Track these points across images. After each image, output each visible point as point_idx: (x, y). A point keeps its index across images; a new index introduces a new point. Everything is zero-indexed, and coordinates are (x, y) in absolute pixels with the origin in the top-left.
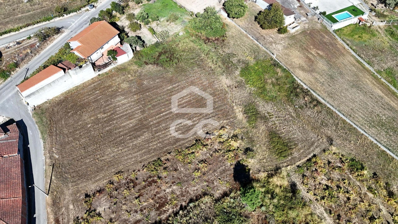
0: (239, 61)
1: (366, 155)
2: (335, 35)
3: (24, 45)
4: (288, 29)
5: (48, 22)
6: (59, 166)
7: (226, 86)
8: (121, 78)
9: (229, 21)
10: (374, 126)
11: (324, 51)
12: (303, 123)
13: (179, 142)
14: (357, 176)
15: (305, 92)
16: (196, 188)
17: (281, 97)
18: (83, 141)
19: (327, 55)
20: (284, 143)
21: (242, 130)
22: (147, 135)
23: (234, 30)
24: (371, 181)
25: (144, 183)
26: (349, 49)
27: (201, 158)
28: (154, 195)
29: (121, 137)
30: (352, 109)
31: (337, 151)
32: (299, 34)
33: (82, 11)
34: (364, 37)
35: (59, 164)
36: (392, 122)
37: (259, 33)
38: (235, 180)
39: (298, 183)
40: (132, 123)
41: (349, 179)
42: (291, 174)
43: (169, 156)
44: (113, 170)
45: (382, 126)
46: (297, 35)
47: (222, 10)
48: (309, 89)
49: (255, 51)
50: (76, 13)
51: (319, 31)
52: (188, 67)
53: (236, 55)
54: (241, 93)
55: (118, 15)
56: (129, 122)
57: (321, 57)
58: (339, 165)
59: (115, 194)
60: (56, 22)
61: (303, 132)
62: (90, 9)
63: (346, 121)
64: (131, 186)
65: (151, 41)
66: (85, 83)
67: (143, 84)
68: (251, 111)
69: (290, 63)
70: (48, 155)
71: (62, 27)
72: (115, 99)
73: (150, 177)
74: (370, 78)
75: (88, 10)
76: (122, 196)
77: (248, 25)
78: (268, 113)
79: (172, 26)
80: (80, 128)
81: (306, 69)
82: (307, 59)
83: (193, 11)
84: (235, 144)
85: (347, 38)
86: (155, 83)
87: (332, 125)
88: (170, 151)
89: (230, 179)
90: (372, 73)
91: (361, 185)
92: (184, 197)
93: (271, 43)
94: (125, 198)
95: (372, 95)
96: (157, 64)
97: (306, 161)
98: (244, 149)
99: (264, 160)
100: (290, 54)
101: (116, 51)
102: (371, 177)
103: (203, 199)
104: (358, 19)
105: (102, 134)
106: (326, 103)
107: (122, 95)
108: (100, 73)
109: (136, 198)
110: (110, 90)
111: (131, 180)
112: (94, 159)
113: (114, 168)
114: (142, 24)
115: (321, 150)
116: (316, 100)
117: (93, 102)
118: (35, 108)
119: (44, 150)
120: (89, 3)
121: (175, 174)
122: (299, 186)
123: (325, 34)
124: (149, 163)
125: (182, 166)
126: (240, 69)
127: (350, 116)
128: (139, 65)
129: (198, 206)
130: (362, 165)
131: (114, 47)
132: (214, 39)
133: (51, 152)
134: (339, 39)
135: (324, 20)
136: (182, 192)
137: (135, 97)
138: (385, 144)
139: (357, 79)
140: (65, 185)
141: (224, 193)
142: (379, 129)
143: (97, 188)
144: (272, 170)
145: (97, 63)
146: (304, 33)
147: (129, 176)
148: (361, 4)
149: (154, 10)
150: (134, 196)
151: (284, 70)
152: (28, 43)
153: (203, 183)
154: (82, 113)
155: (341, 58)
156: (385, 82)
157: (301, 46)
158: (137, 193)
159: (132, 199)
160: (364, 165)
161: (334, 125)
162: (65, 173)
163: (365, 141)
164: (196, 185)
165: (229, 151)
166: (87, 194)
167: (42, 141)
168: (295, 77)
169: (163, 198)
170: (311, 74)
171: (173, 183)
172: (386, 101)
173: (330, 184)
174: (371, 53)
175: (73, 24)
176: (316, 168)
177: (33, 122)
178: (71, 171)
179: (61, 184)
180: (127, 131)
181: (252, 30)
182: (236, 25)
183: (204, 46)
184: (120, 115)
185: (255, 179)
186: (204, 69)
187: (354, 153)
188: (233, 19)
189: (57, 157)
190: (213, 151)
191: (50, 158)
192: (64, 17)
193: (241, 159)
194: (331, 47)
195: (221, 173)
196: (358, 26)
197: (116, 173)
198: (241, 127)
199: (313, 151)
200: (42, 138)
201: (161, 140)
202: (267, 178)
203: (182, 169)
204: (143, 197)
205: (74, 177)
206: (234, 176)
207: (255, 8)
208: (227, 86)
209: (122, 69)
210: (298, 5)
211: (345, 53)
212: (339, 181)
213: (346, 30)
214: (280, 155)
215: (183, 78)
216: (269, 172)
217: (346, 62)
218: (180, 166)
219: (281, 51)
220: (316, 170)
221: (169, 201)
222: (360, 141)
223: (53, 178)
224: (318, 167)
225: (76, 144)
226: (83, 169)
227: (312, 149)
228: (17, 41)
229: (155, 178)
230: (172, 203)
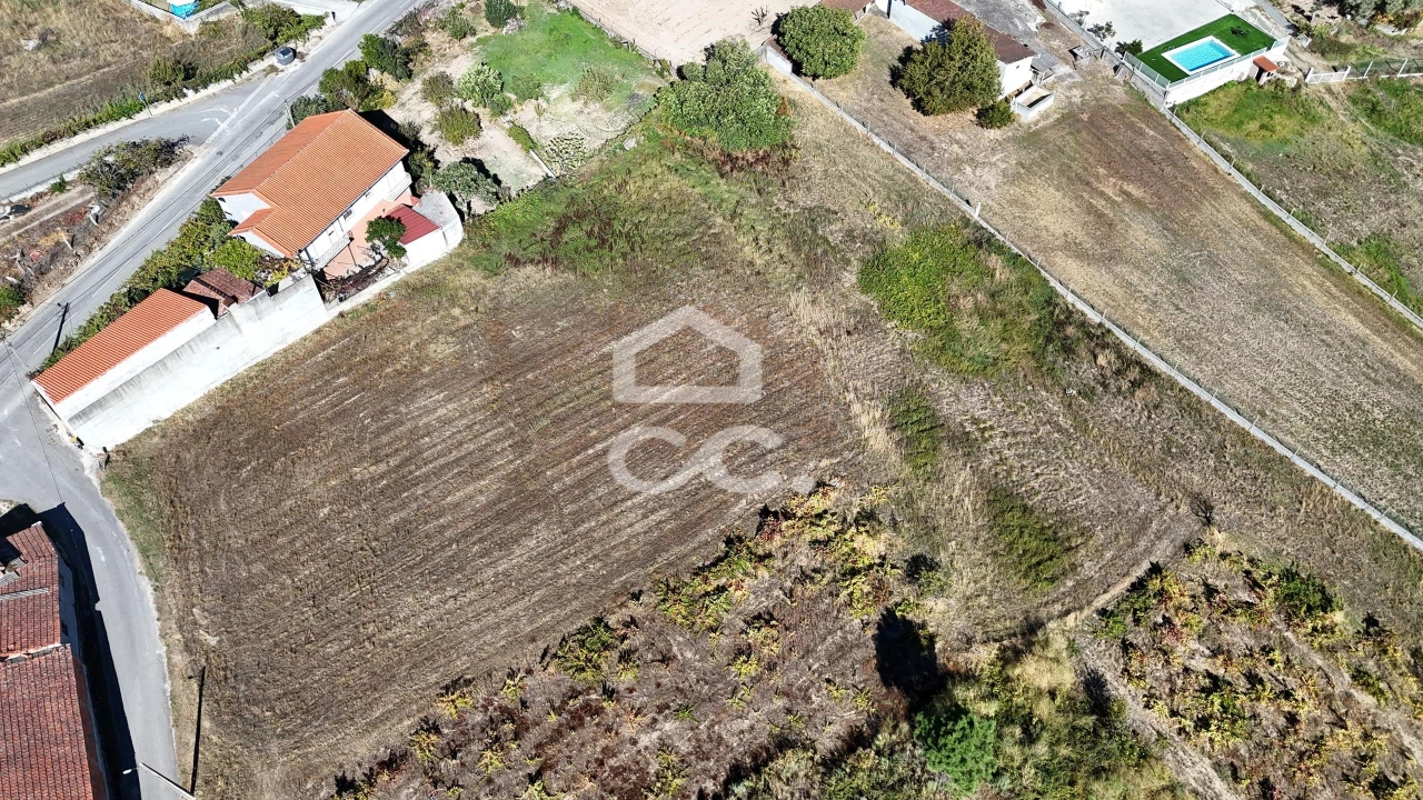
0: (850, 235)
1: (1333, 552)
2: (1177, 125)
3: (41, 215)
4: (1014, 108)
5: (125, 122)
6: (226, 678)
7: (813, 329)
8: (424, 321)
9: (800, 89)
10: (1349, 448)
11: (1145, 184)
12: (1103, 451)
13: (667, 551)
14: (1310, 635)
15: (1098, 337)
16: (746, 724)
17: (1013, 360)
18: (307, 572)
19: (1159, 198)
20: (1043, 528)
21: (891, 490)
22: (544, 534)
23: (821, 121)
24: (1360, 647)
25: (553, 718)
26: (1234, 172)
27: (754, 605)
28: (597, 760)
29: (448, 549)
30: (1264, 389)
31: (1232, 548)
32: (1053, 126)
33: (251, 73)
34: (1278, 128)
35: (224, 669)
36: (1408, 427)
37: (912, 130)
38: (886, 682)
39: (1108, 676)
40: (482, 491)
41: (1286, 645)
42: (1081, 642)
43: (635, 609)
44: (433, 678)
45: (1377, 444)
46: (1045, 129)
47: (770, 48)
48: (1108, 325)
49: (905, 197)
50: (229, 82)
51: (1121, 113)
52: (667, 267)
53: (836, 213)
54: (871, 353)
55: (390, 83)
56: (472, 488)
57: (1139, 204)
58: (1245, 596)
59: (448, 771)
60: (157, 120)
61: (1106, 485)
62: (280, 66)
63: (1249, 433)
64: (505, 734)
65: (524, 175)
66: (291, 347)
67: (510, 341)
68: (915, 419)
69: (1030, 232)
70: (179, 636)
71: (183, 140)
72: (412, 402)
73: (574, 694)
74: (1315, 273)
75: (273, 69)
76: (479, 773)
77: (869, 101)
78: (975, 421)
79: (594, 115)
80: (292, 524)
81: (1090, 253)
82: (1089, 214)
83: (668, 59)
84: (871, 547)
85: (1221, 131)
86: (554, 334)
87: (1203, 450)
88: (636, 589)
89: (868, 676)
90: (1320, 256)
91: (1329, 666)
92: (708, 759)
93: (957, 163)
94: (490, 781)
95: (1328, 333)
96: (556, 263)
97: (1128, 590)
98: (905, 561)
99: (983, 600)
100: (1030, 200)
101: (399, 220)
102: (1359, 632)
103: (778, 764)
104: (1254, 62)
105: (376, 539)
106: (1174, 373)
107: (437, 386)
108: (346, 306)
109: (532, 779)
110: (389, 370)
111: (503, 709)
112: (358, 642)
113: (435, 670)
114: (484, 113)
115: (1175, 546)
116: (1138, 363)
117: (331, 421)
118: (109, 457)
119: (158, 619)
120: (276, 43)
121: (666, 675)
122: (1115, 684)
123: (1143, 122)
124: (564, 639)
125: (691, 643)
126: (856, 266)
127: (1263, 415)
128: (486, 269)
129: (765, 791)
130: (1322, 590)
131: (390, 208)
132: (750, 156)
133: (185, 623)
134: (1194, 139)
135: (1137, 72)
136: (698, 740)
137: (485, 389)
138: (1394, 511)
139: (1272, 280)
140: (254, 748)
141: (851, 734)
142: (1367, 455)
143: (378, 750)
144: (1015, 635)
145: (334, 272)
146: (1070, 121)
147: (496, 694)
148: (1257, 7)
149: (522, 58)
150: (521, 773)
151: (1015, 260)
152: (57, 206)
153: (771, 701)
154: (293, 463)
155: (1207, 207)
156: (1370, 286)
157: (1064, 170)
158: (532, 759)
159: (514, 782)
160: (1330, 591)
161: (1211, 452)
162: (248, 701)
163: (1323, 504)
164: (746, 711)
165: (854, 572)
166: (344, 777)
167: (147, 586)
168: (1053, 283)
169: (630, 770)
170: (1110, 271)
171: (660, 710)
172: (1379, 352)
173: (1221, 672)
174: (1308, 182)
175: (223, 126)
176: (1167, 615)
177: (106, 512)
178: (272, 692)
179: (239, 748)
180: (468, 523)
181: (885, 118)
182: (826, 102)
183: (718, 184)
184: (436, 464)
185: (958, 673)
186: (728, 272)
187: (1289, 550)
188: (813, 80)
189: (213, 641)
190: (793, 576)
191: (187, 648)
192: (185, 101)
193: (898, 599)
194: (1168, 169)
195: (832, 660)
196: (1255, 89)
197: (447, 688)
198: (885, 480)
199: (1148, 551)
200: (148, 574)
201: (597, 549)
202: (1000, 664)
203: (689, 655)
204: (556, 772)
205: (285, 715)
206: (880, 668)
207: (887, 38)
208: (819, 330)
209: (425, 288)
210: (1041, 19)
211: (1219, 188)
212: (1251, 655)
213: (1214, 103)
214: (1033, 574)
215: (656, 307)
216: (1005, 642)
217: (1224, 218)
218: (679, 643)
219: (994, 191)
220: (1167, 621)
221: (654, 779)
222: (1308, 505)
223: (206, 724)
224: (1172, 611)
225: (283, 587)
226: (316, 682)
227: (1142, 544)
228: (15, 199)
229: (594, 697)
230: (666, 788)
